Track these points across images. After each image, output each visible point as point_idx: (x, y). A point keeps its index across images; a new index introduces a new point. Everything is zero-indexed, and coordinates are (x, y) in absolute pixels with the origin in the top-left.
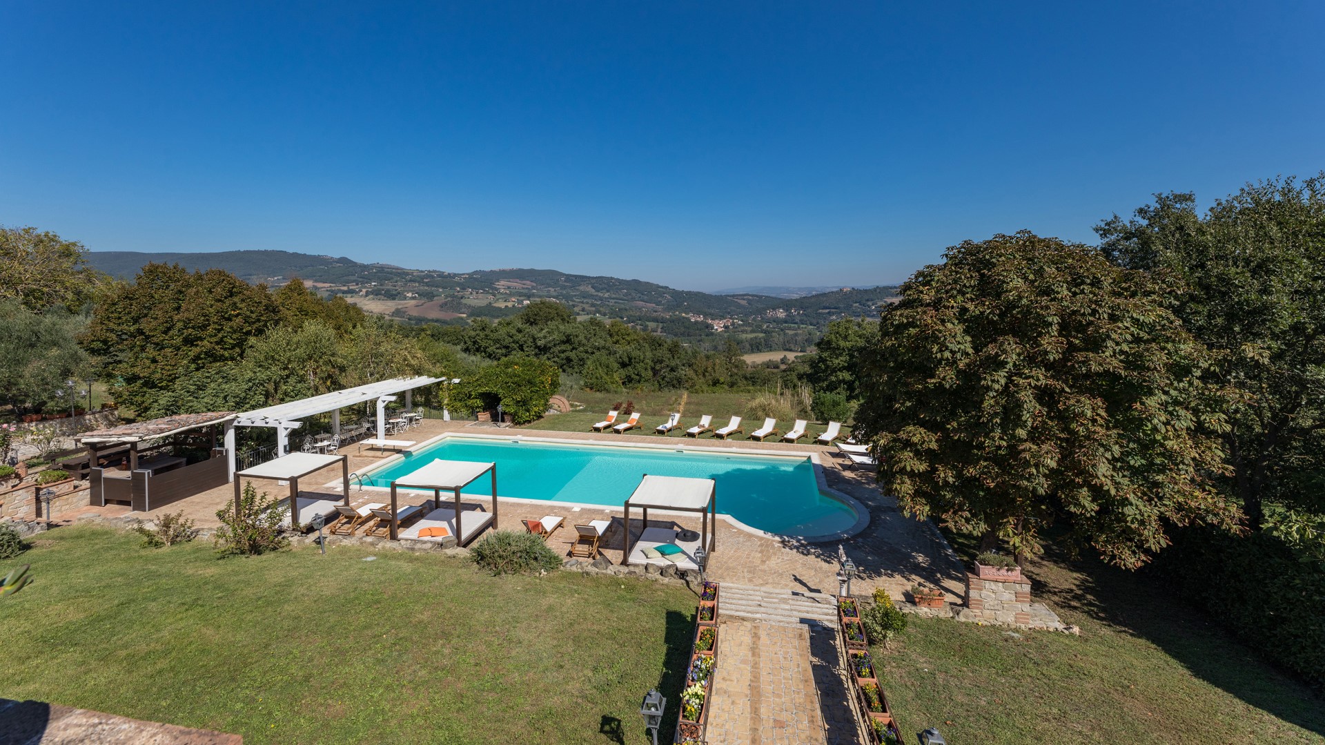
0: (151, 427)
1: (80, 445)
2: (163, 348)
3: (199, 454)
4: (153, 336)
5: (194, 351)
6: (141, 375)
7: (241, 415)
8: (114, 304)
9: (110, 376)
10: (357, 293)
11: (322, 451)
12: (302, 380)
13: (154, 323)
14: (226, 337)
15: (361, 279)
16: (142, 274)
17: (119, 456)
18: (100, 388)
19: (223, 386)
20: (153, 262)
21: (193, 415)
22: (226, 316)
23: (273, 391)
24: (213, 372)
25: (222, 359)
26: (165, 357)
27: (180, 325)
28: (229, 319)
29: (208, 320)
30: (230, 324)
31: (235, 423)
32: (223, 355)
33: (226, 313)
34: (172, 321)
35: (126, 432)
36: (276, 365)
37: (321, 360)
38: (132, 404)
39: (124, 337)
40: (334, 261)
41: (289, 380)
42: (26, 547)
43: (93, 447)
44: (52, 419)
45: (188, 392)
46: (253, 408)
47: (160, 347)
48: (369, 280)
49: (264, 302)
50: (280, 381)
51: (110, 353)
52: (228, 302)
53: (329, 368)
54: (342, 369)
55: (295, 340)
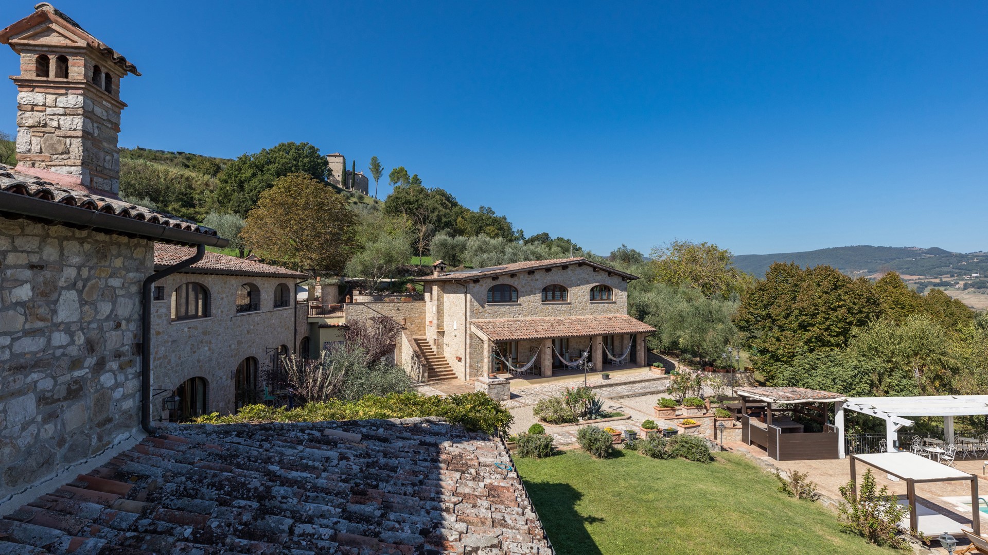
0: (781, 393)
1: (735, 395)
2: (783, 330)
3: (814, 425)
4: (778, 320)
5: (807, 336)
6: (770, 350)
7: (849, 399)
8: (753, 294)
9: (750, 347)
10: (952, 285)
11: (934, 457)
12: (907, 376)
13: (778, 310)
14: (832, 325)
15: (957, 271)
16: (770, 271)
17: (759, 411)
18: (744, 355)
19: (832, 369)
20: (777, 262)
21: (809, 390)
22: (832, 306)
23: (877, 382)
24: (823, 356)
25: (828, 344)
26: (786, 337)
27: (796, 312)
28: (834, 310)
29: (817, 309)
30: (836, 313)
31: (845, 406)
32: (829, 341)
33: (832, 304)
34: (790, 309)
35: (764, 393)
36: (879, 357)
37: (929, 358)
38: (764, 371)
39: (759, 319)
40: (923, 253)
41: (894, 374)
42: (712, 459)
43: (745, 399)
44: (719, 372)
45: (804, 369)
46: (859, 394)
47: (782, 328)
48: (969, 271)
49: (865, 295)
50: (883, 374)
51: (750, 330)
52: (833, 294)
53: (938, 368)
54: (955, 371)
55: (898, 332)
